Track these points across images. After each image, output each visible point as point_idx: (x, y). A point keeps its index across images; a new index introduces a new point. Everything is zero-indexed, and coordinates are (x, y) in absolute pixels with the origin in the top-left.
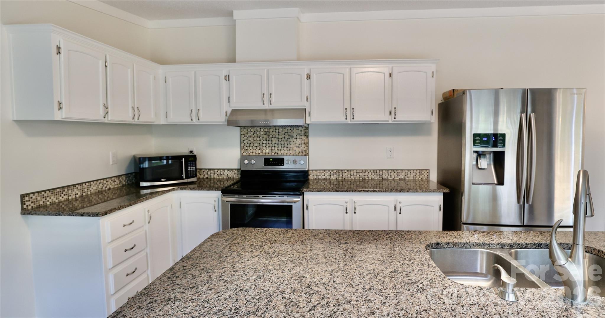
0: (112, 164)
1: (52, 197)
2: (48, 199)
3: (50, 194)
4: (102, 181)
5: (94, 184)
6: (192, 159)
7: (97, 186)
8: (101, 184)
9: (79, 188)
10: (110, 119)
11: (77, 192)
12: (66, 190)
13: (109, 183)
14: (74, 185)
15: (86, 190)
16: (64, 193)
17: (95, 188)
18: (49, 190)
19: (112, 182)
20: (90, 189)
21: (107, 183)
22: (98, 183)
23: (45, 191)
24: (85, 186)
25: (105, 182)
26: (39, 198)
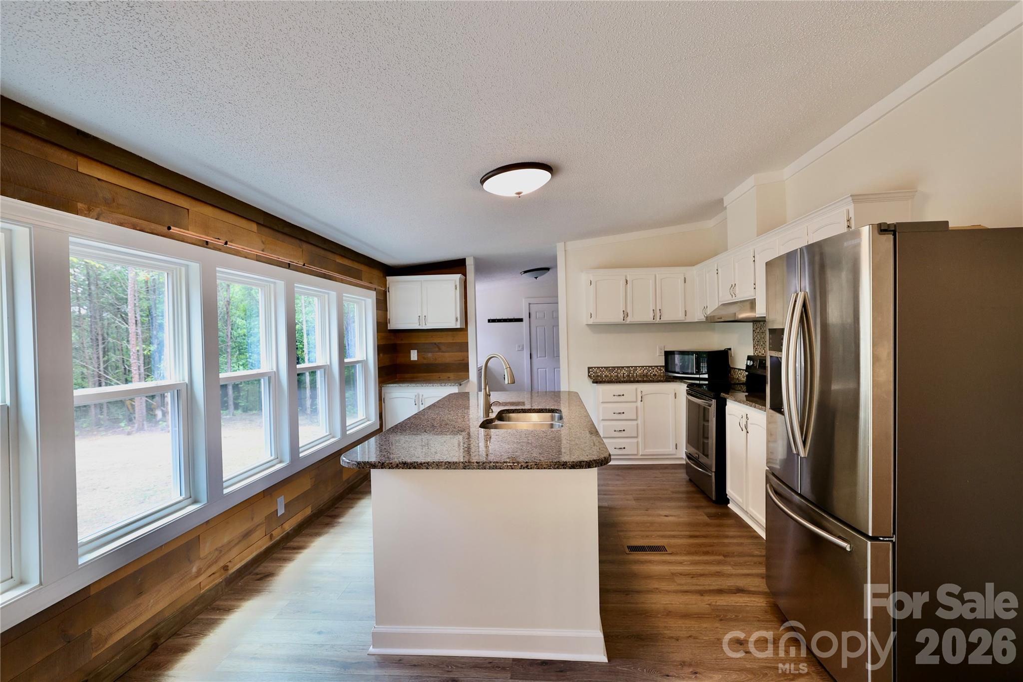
0: (659, 356)
1: (606, 372)
2: (604, 373)
3: (605, 370)
4: (647, 368)
5: (639, 369)
6: (705, 355)
7: (642, 370)
8: (646, 370)
9: (626, 369)
10: (629, 321)
11: (625, 372)
12: (616, 369)
13: (655, 370)
14: (623, 367)
15: (632, 372)
16: (615, 371)
17: (640, 372)
18: (605, 367)
19: (658, 370)
20: (636, 372)
21: (652, 370)
22: (643, 369)
23: (602, 368)
24: (632, 369)
25: (650, 369)
26: (598, 371)
